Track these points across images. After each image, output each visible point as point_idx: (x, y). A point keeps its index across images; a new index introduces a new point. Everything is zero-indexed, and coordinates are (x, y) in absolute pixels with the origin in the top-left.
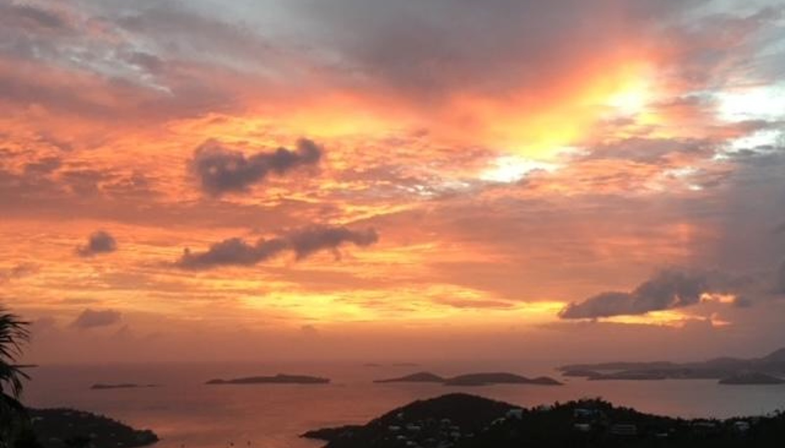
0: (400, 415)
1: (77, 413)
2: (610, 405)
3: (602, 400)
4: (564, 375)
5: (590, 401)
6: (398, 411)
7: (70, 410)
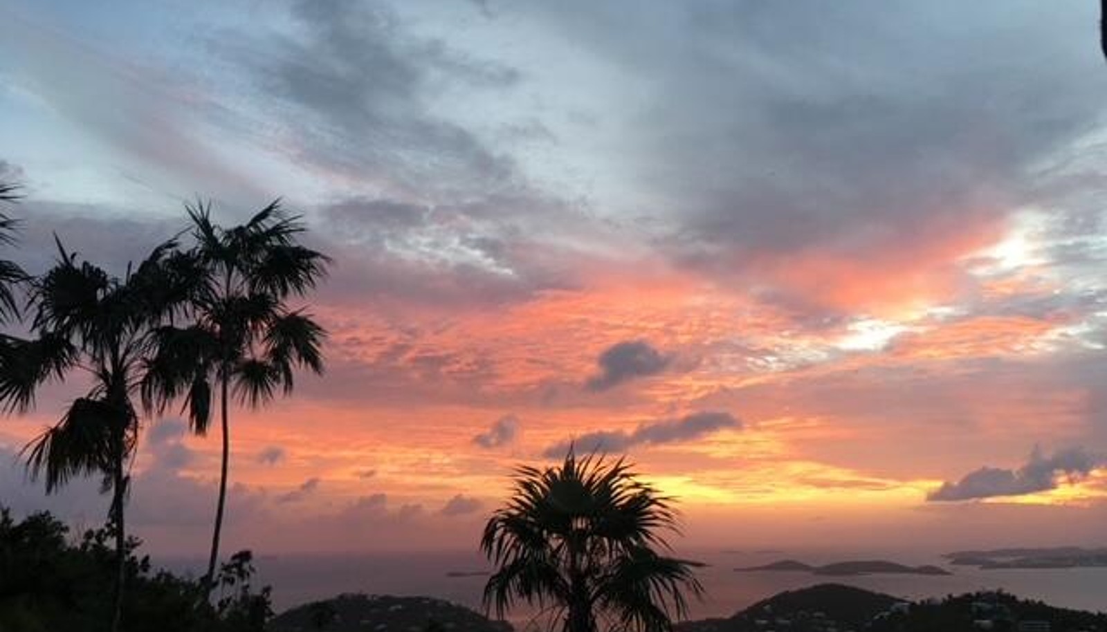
0: (767, 607)
1: (435, 602)
2: (1014, 598)
3: (1005, 592)
4: (953, 563)
5: (990, 593)
6: (765, 602)
7: (428, 599)
